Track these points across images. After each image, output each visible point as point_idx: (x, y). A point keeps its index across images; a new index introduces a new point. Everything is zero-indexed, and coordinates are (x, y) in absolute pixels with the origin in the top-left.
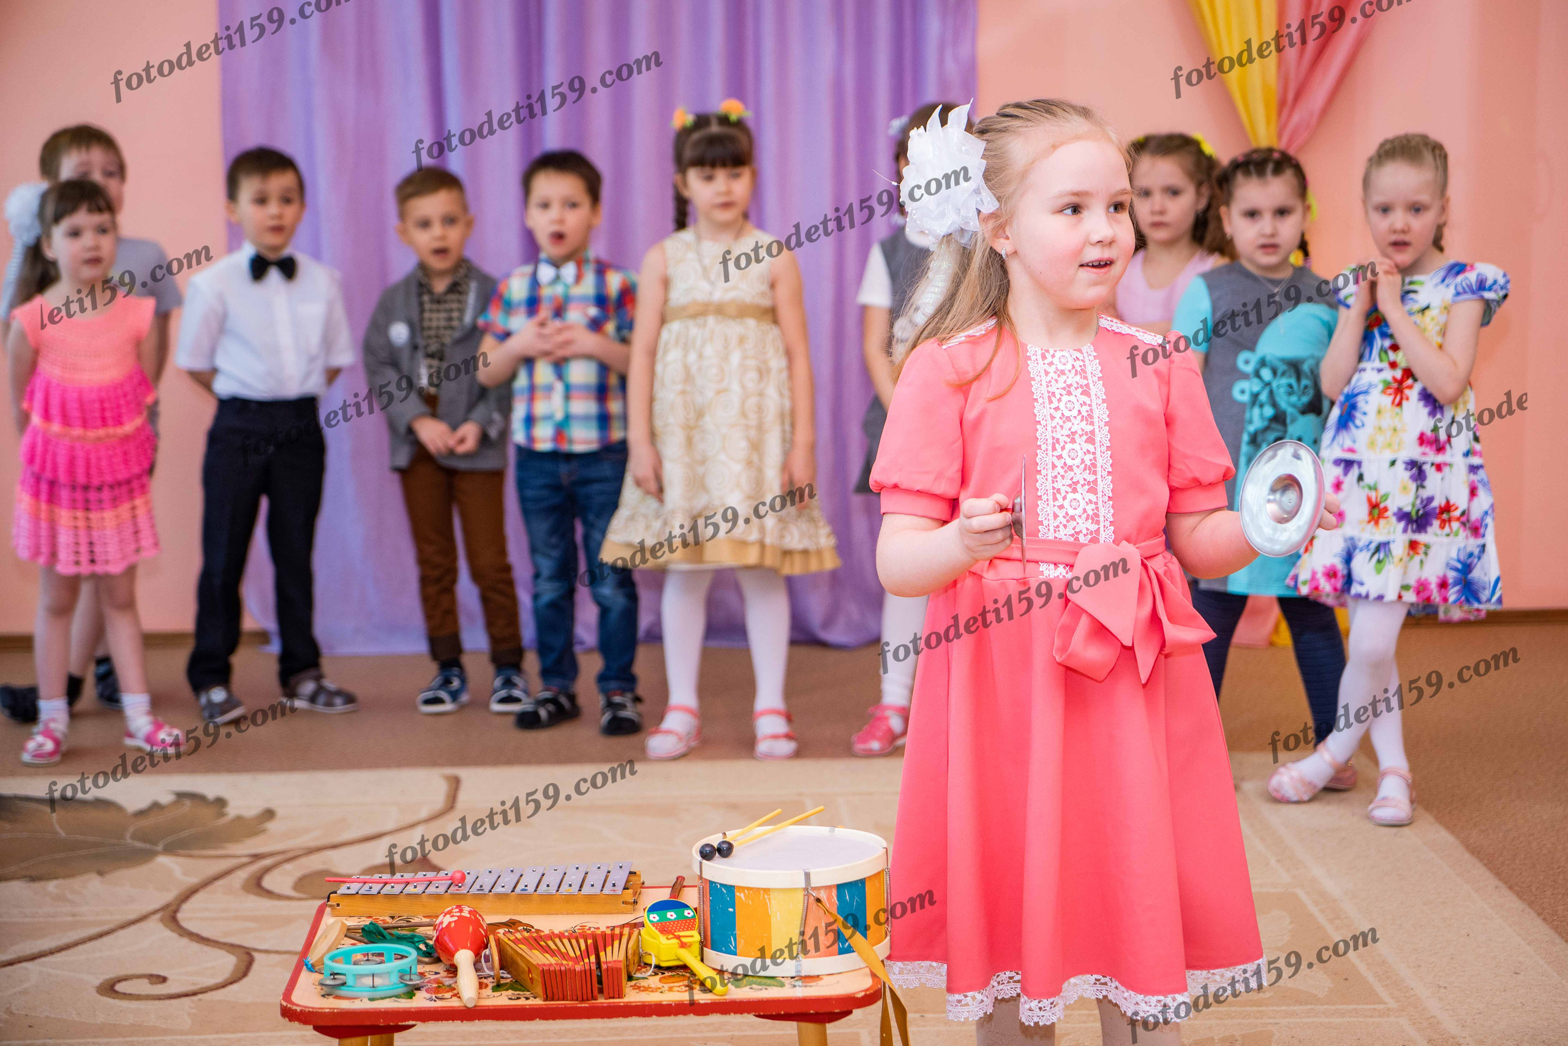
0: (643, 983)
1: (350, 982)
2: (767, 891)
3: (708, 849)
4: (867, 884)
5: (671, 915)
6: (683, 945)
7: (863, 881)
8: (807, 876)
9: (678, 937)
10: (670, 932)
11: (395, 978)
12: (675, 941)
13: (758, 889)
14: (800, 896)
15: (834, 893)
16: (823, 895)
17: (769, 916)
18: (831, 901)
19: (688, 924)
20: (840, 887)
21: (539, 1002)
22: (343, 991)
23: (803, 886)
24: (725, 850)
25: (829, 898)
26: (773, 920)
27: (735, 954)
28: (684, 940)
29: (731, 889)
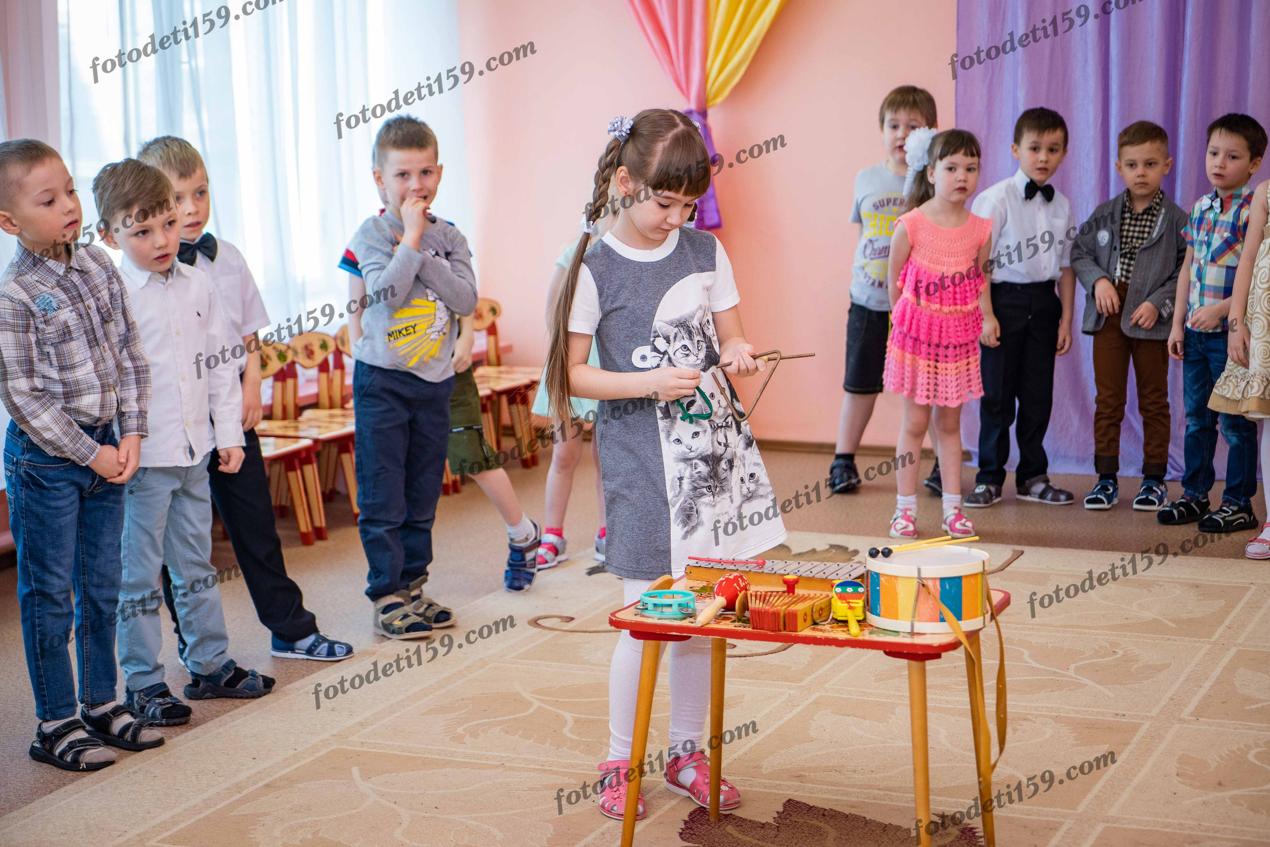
0: (819, 627)
1: (650, 607)
2: (896, 577)
3: (874, 551)
4: (964, 582)
5: (850, 590)
6: (851, 608)
7: (960, 578)
8: (919, 571)
9: (849, 603)
10: (845, 599)
11: (675, 608)
12: (846, 605)
13: (891, 576)
14: (916, 581)
15: (938, 583)
16: (930, 584)
17: (897, 594)
18: (935, 588)
19: (857, 596)
20: (942, 580)
21: (750, 629)
22: (646, 613)
23: (916, 575)
24: (887, 553)
25: (934, 586)
26: (899, 596)
27: (879, 615)
28: (852, 605)
29: (878, 574)
